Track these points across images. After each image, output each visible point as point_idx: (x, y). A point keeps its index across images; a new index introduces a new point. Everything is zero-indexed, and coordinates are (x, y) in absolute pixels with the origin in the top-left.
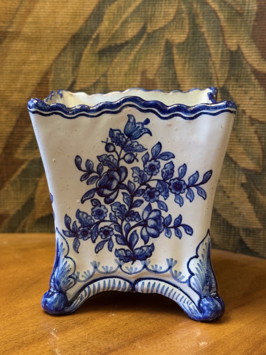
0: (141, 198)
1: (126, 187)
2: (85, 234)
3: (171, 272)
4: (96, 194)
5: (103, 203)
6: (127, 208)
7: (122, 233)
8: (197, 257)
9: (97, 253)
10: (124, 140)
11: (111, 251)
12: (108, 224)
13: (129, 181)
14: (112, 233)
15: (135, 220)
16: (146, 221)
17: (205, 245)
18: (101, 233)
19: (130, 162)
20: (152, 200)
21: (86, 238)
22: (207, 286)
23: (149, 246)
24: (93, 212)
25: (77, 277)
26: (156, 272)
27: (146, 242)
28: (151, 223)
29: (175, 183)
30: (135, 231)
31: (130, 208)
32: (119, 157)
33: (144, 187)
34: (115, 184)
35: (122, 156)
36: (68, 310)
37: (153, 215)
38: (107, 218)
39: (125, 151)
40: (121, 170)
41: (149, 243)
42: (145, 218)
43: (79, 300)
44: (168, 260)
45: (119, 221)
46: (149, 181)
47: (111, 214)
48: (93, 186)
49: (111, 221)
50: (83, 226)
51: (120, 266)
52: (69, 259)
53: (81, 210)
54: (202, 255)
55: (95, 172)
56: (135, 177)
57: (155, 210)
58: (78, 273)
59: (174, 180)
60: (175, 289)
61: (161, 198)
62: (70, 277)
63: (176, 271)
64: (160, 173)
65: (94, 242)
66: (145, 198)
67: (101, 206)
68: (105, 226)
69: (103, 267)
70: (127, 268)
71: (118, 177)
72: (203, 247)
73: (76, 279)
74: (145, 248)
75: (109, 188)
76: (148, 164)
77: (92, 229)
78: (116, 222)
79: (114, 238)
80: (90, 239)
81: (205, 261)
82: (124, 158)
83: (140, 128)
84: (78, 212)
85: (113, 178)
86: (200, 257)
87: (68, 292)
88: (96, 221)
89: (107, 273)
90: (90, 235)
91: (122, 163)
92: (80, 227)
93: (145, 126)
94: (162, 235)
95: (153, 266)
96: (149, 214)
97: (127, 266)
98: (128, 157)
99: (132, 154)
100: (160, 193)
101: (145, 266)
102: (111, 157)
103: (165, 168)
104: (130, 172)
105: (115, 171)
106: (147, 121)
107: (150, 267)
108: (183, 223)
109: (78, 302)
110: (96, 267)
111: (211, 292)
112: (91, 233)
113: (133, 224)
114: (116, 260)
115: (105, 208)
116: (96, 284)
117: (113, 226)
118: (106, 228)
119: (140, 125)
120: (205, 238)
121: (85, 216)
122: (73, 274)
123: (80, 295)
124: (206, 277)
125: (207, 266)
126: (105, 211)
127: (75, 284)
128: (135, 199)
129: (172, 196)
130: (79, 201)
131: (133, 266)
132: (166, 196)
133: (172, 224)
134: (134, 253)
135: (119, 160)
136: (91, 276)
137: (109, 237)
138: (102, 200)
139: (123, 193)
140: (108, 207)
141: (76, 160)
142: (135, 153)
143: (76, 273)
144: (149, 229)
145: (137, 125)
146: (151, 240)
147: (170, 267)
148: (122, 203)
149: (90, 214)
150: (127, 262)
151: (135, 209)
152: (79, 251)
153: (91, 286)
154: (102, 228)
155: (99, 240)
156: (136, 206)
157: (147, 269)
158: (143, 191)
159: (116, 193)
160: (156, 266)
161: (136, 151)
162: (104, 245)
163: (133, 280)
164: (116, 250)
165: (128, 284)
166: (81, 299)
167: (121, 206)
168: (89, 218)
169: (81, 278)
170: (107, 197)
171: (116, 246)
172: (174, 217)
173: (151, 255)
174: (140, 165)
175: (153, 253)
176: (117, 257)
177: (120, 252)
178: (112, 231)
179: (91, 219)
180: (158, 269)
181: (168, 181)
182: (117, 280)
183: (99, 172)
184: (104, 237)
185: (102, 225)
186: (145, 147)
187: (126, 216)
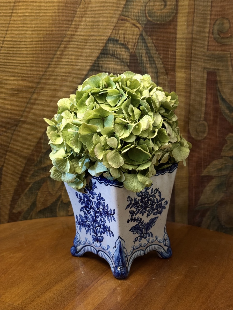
0: (98, 215)
1: (93, 209)
2: (83, 225)
3: (108, 251)
4: (84, 209)
5: (87, 213)
6: (94, 218)
7: (93, 228)
8: (115, 247)
9: (87, 234)
10: (90, 189)
11: (91, 235)
12: (89, 223)
13: (94, 207)
14: (91, 227)
15: (97, 224)
16: (100, 225)
17: (118, 242)
18: (87, 226)
19: (93, 198)
20: (101, 217)
21: (83, 227)
22: (118, 261)
23: (102, 237)
24: (84, 216)
25: (81, 242)
26: (104, 249)
27: (101, 235)
28: (102, 227)
29: (106, 211)
30: (97, 229)
31: (96, 218)
32: (89, 195)
33: (98, 210)
34: (90, 207)
35: (90, 195)
36: (77, 255)
37: (102, 223)
38: (89, 220)
39: (91, 194)
40: (91, 201)
41: (102, 236)
42: (100, 224)
43: (81, 252)
44: (107, 245)
45: (93, 223)
46: (99, 208)
47: (90, 219)
48: (83, 206)
49: (90, 222)
50: (82, 221)
51: (93, 242)
52: (78, 234)
53: (81, 214)
54: (117, 247)
55: (82, 200)
56: (95, 205)
57: (103, 222)
58: (81, 241)
59: (106, 210)
60: (109, 259)
61: (104, 217)
62: (78, 241)
63: (110, 251)
64: (102, 206)
65: (85, 229)
66: (99, 215)
67: (86, 214)
68: (88, 224)
69: (89, 241)
70: (95, 244)
71: (90, 204)
72: (117, 243)
73: (80, 243)
74: (101, 237)
75: (88, 208)
76: (98, 201)
77: (85, 223)
78: (91, 223)
79: (91, 229)
80: (84, 227)
81: (118, 250)
82: (91, 196)
83: (94, 185)
84: (80, 215)
85: (89, 204)
86: (116, 248)
87: (77, 247)
88: (86, 220)
89: (90, 244)
90: (84, 226)
91: (91, 198)
92: (81, 222)
93: (95, 185)
94: (106, 233)
95: (103, 246)
96: (101, 223)
97: (95, 243)
98: (92, 196)
99: (93, 196)
100: (103, 214)
101: (100, 245)
102: (86, 195)
103: (103, 204)
104: (93, 202)
105: (89, 201)
106: (95, 183)
107: (102, 246)
108: (111, 230)
109: (80, 253)
110: (86, 240)
111: (119, 265)
112: (84, 225)
113: (97, 225)
114: (92, 239)
115: (88, 216)
116: (87, 247)
117: (91, 224)
118: (89, 224)
119: (94, 184)
120: (118, 239)
121: (82, 217)
122: (79, 240)
123: (82, 250)
124: (117, 257)
125: (119, 252)
126: (88, 217)
127: (80, 245)
128: (97, 214)
129: (107, 217)
130: (80, 210)
131: (97, 244)
132: (105, 216)
133: (108, 230)
134: (97, 238)
135: (89, 197)
136: (85, 244)
137: (90, 229)
138: (86, 212)
139: (93, 211)
140: (89, 215)
141: (76, 194)
142: (94, 195)
143: (80, 240)
144: (101, 229)
145: (93, 184)
146: (103, 235)
147: (108, 249)
148: (93, 215)
149: (84, 217)
150: (96, 241)
151: (97, 219)
152: (81, 231)
153: (85, 247)
154: (87, 224)
155: (87, 229)
156: (97, 218)
157: (101, 247)
158: (99, 212)
159: (90, 210)
160: (104, 246)
161: (94, 194)
162: (88, 231)
163: (98, 250)
164: (92, 235)
165: (96, 251)
166: (82, 252)
167: (93, 216)
168: (83, 218)
169: (82, 243)
170: (88, 211)
171: (92, 234)
172: (108, 227)
173: (102, 241)
174: (96, 200)
175: (103, 240)
176: (92, 238)
177: (93, 236)
178: (91, 226)
179: (84, 219)
180: (104, 248)
181: (105, 210)
182: (93, 248)
183: (84, 200)
184: (88, 228)
185: (87, 223)
186: (97, 194)
187: (95, 221)
